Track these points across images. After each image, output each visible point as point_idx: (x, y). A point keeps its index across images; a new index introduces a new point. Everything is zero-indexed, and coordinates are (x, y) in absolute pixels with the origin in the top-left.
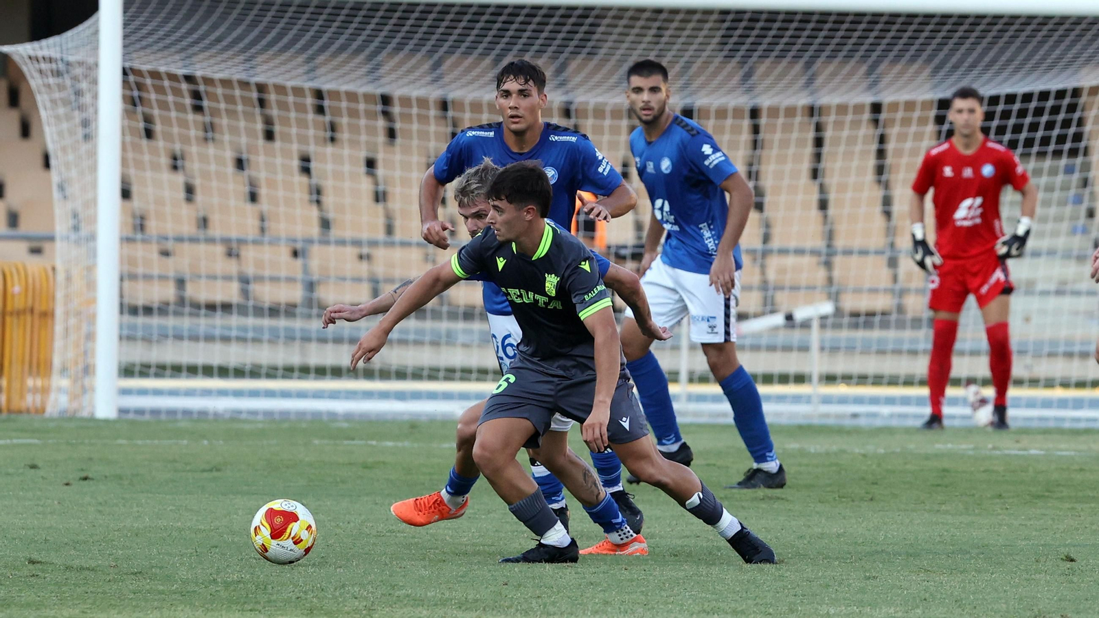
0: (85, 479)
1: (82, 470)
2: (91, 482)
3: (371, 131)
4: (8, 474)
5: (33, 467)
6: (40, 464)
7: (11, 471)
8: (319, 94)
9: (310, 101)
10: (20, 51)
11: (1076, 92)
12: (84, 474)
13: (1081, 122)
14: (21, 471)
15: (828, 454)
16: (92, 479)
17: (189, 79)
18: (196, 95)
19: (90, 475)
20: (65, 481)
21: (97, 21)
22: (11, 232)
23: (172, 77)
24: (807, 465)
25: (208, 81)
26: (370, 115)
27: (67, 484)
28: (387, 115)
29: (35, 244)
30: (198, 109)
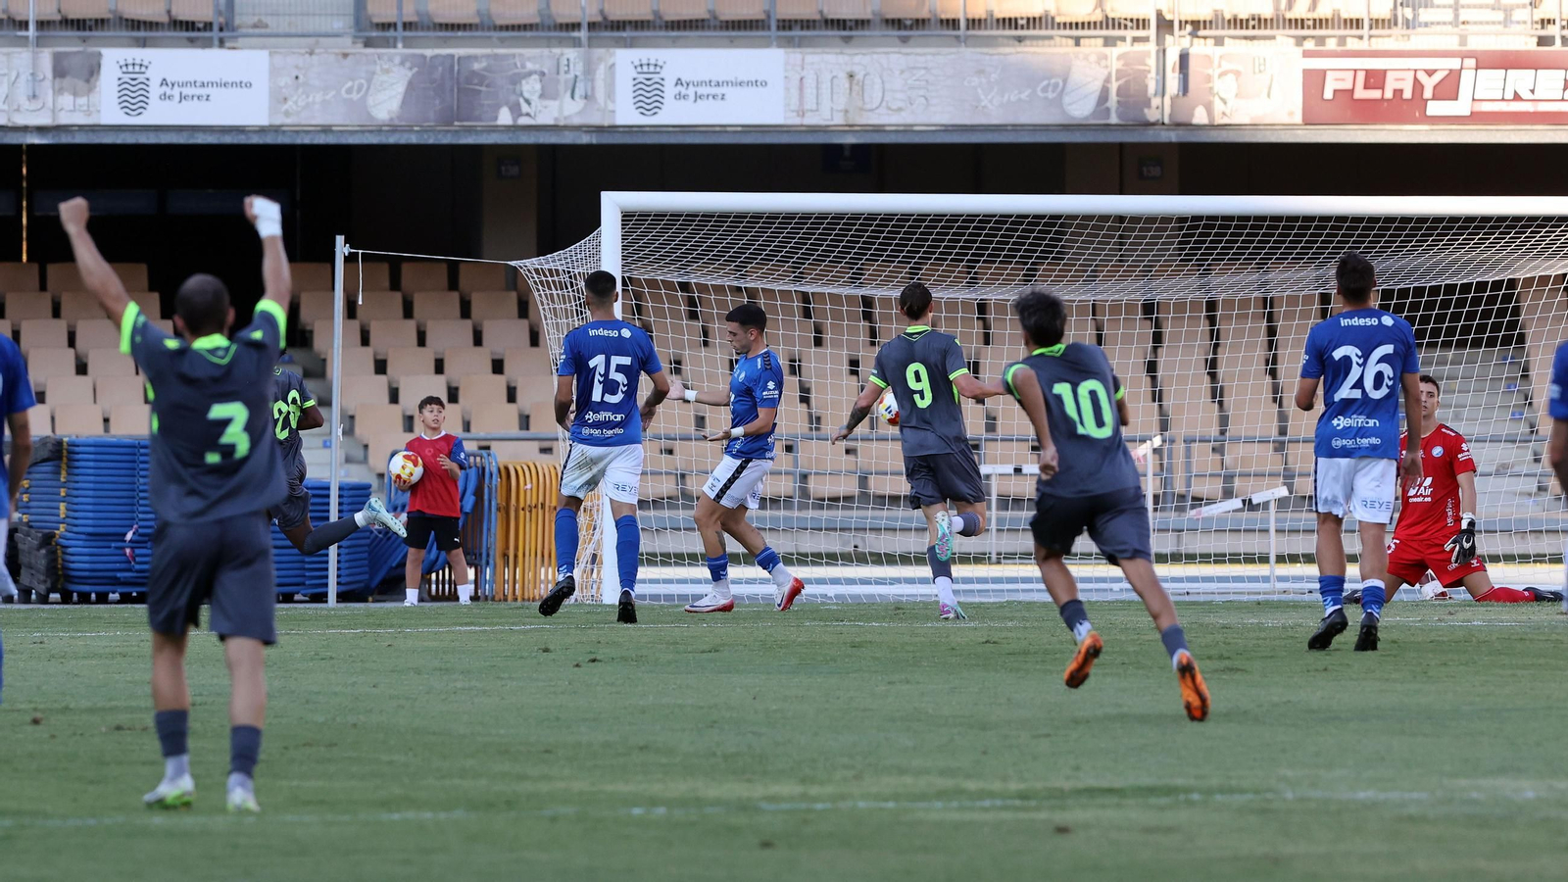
0: (594, 661)
1: (591, 652)
2: (600, 664)
3: (853, 331)
4: (522, 657)
5: (546, 650)
6: (551, 647)
7: (525, 654)
8: (805, 297)
9: (796, 304)
10: (528, 265)
11: (1512, 283)
12: (592, 657)
13: (1516, 311)
14: (534, 654)
15: (1284, 627)
16: (600, 661)
17: (685, 287)
18: (691, 302)
19: (598, 658)
20: (575, 663)
21: (599, 235)
22: (524, 434)
23: (668, 285)
24: (1265, 639)
25: (703, 288)
26: (851, 316)
27: (577, 666)
28: (868, 316)
29: (546, 444)
30: (693, 316)
